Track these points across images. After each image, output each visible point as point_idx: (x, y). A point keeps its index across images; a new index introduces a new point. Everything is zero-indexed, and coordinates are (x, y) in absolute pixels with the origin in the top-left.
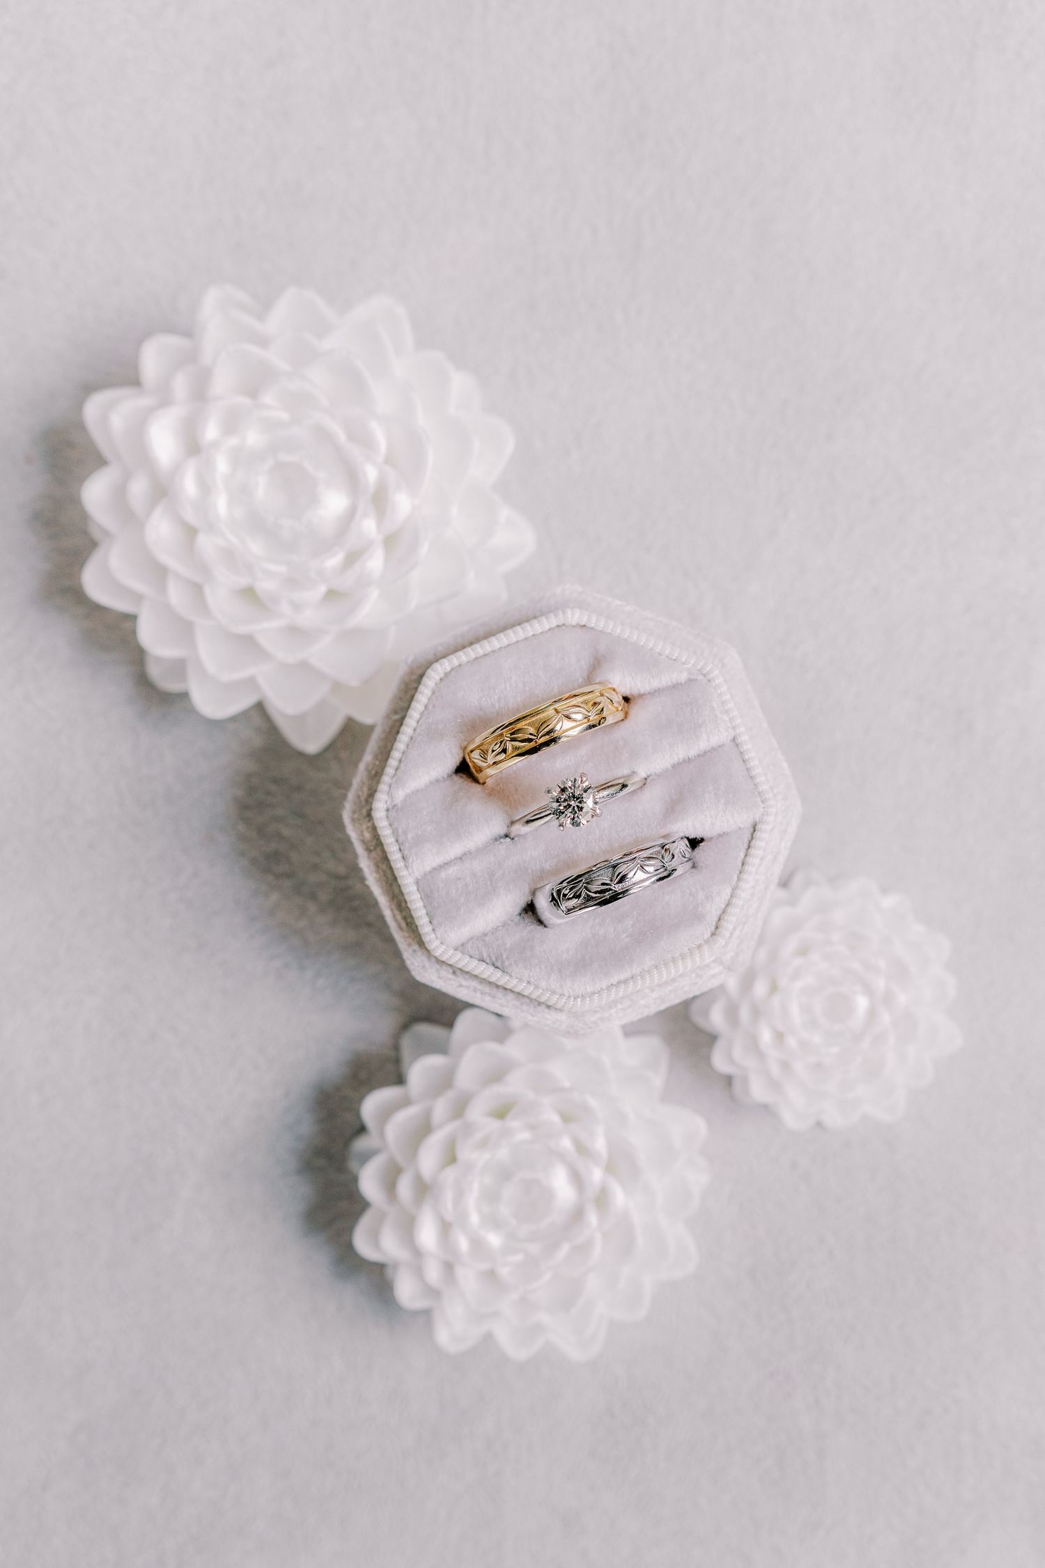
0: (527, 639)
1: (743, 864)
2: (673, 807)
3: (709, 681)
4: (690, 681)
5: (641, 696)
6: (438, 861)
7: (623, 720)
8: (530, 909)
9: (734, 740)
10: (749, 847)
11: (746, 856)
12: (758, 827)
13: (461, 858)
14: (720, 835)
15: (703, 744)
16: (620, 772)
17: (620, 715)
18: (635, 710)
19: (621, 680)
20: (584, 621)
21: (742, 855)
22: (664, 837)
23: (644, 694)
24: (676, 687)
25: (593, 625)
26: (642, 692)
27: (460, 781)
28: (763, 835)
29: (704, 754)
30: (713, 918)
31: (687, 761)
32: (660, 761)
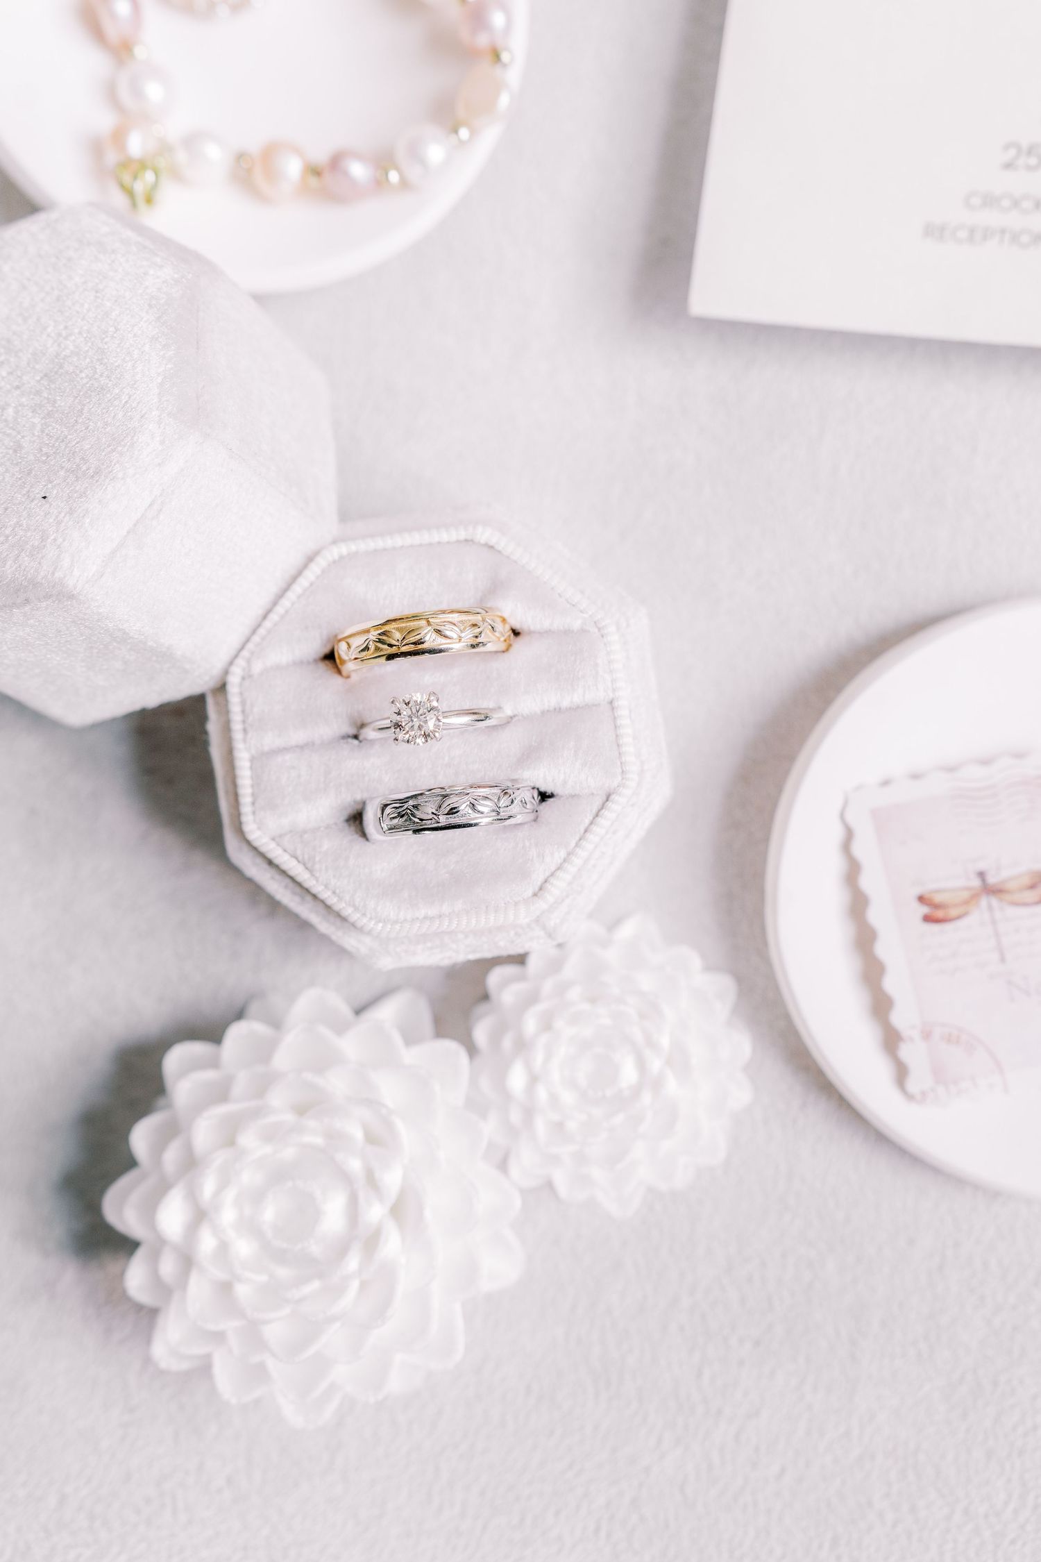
0: (430, 544)
1: (586, 831)
2: (528, 755)
3: (602, 636)
4: (583, 631)
5: (530, 633)
6: (279, 742)
7: (504, 652)
8: (356, 818)
9: (611, 702)
10: (597, 815)
11: (591, 823)
12: (612, 797)
13: (301, 747)
14: (573, 796)
15: (575, 697)
16: (484, 704)
17: (502, 646)
18: (518, 644)
19: (514, 610)
20: (493, 542)
21: (587, 822)
22: (514, 781)
23: (534, 632)
24: (567, 632)
25: (500, 548)
26: (532, 628)
27: (324, 669)
28: (614, 807)
29: (577, 708)
30: (538, 877)
31: (558, 710)
32: (529, 703)
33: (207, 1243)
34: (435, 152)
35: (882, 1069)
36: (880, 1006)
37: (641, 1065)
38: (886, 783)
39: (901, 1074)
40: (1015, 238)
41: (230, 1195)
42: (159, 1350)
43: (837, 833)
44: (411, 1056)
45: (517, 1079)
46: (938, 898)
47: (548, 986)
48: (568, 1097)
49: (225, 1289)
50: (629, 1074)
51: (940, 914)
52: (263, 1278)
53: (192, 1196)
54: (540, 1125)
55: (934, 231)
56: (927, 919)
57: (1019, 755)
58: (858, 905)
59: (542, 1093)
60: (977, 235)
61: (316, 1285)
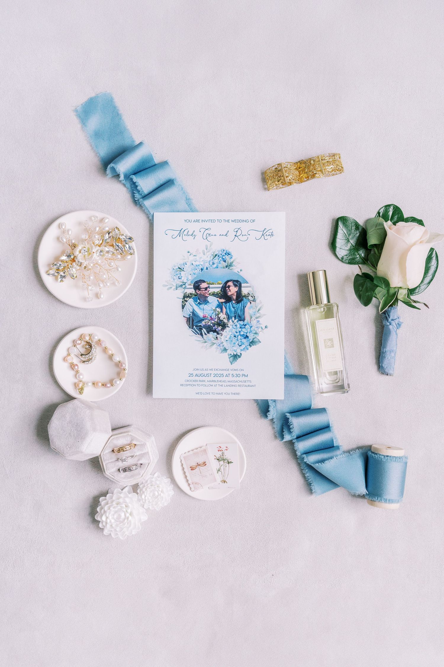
0: (123, 436)
2: (138, 460)
3: (146, 444)
4: (143, 444)
6: (108, 462)
7: (134, 448)
8: (119, 470)
9: (148, 452)
13: (111, 462)
14: (145, 464)
15: (144, 452)
16: (132, 455)
18: (136, 446)
19: (135, 442)
20: (131, 434)
21: (147, 467)
22: (137, 463)
23: (138, 445)
24: (141, 444)
27: (112, 452)
28: (150, 465)
29: (143, 453)
30: (142, 474)
31: (141, 454)
32: (138, 454)
33: (108, 521)
34: (118, 382)
35: (188, 488)
36: (187, 481)
37: (158, 493)
38: (185, 453)
39: (191, 488)
40: (191, 385)
41: (110, 515)
42: (104, 533)
43: (180, 460)
44: (130, 495)
45: (143, 497)
46: (193, 467)
47: (146, 485)
48: (150, 498)
49: (111, 525)
50: (156, 494)
51: (193, 469)
52: (116, 524)
53: (106, 516)
54: (147, 502)
55: (182, 385)
56: (191, 470)
57: (201, 447)
58: (183, 469)
59: (146, 498)
60: (187, 385)
61: (122, 524)
